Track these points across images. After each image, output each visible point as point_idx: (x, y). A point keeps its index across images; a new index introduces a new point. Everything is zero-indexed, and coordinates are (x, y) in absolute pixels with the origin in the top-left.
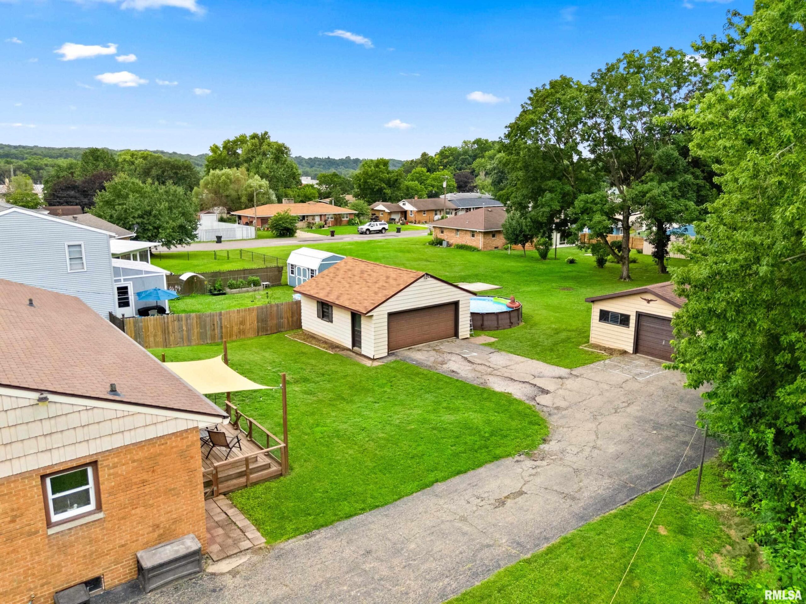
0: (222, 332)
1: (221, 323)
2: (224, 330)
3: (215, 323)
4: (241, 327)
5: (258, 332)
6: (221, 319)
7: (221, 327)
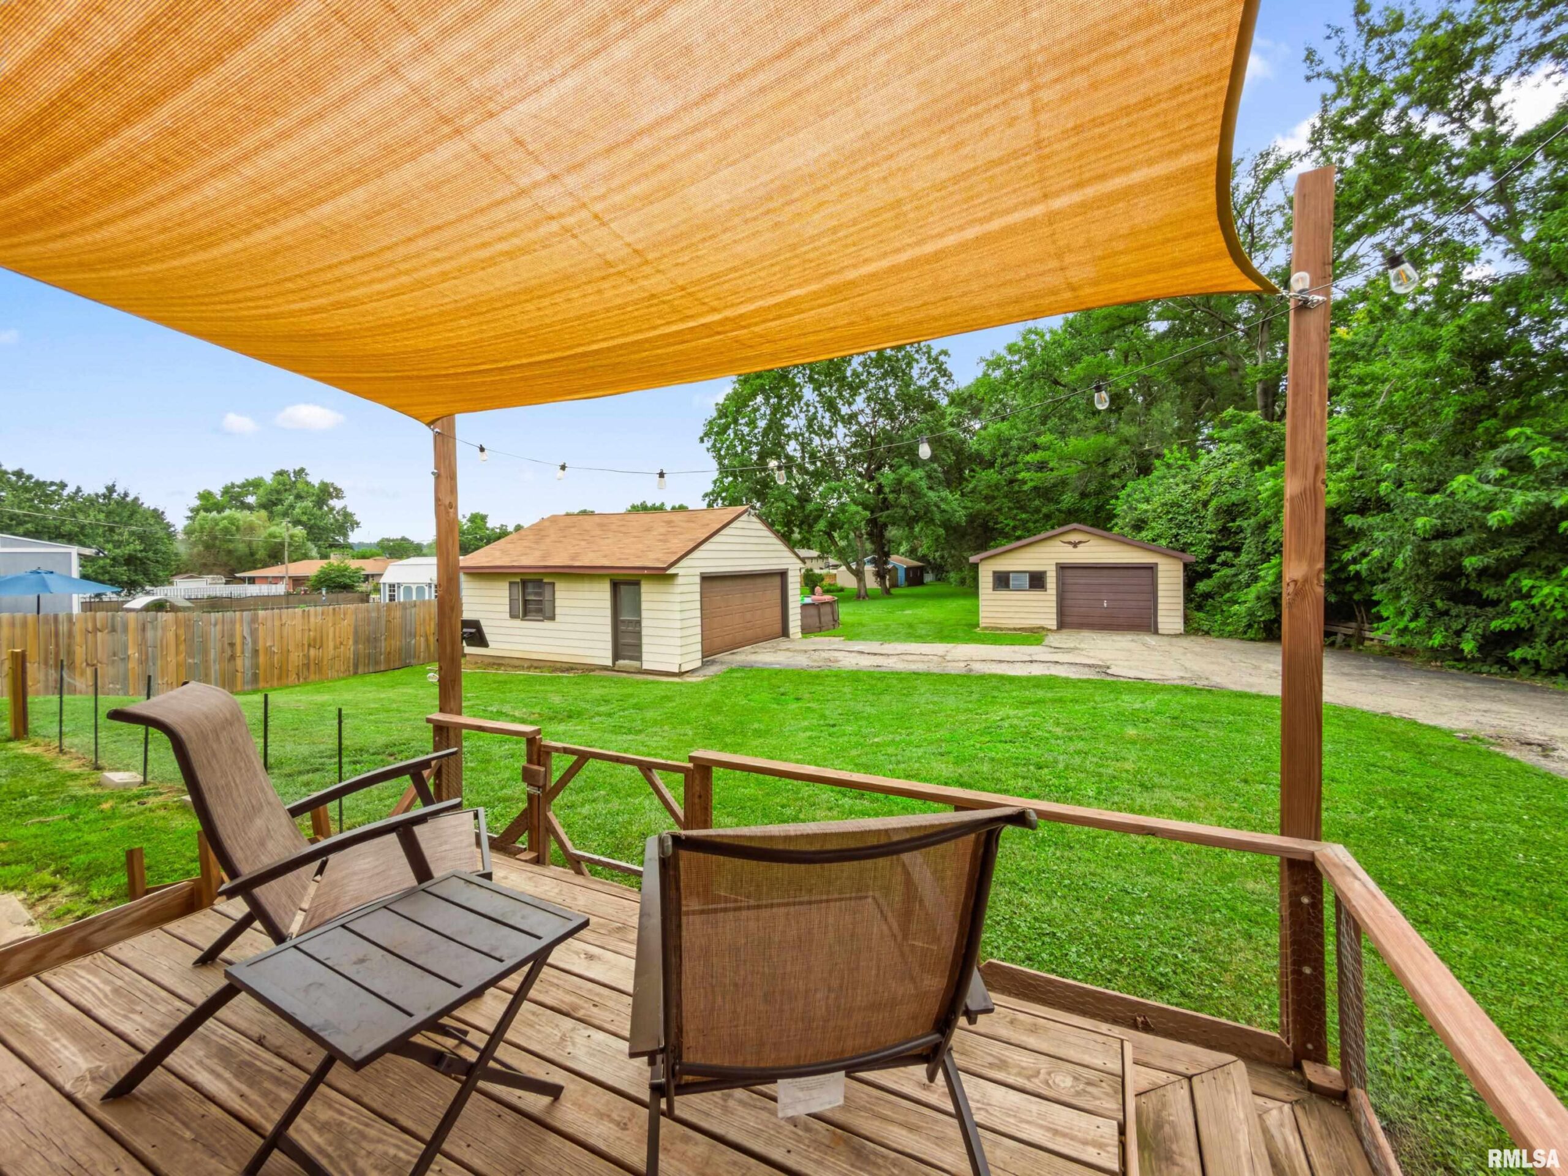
0: (256, 666)
1: (255, 642)
2: (262, 659)
3: (238, 641)
4: (312, 652)
5: (356, 666)
6: (254, 633)
7: (256, 652)
